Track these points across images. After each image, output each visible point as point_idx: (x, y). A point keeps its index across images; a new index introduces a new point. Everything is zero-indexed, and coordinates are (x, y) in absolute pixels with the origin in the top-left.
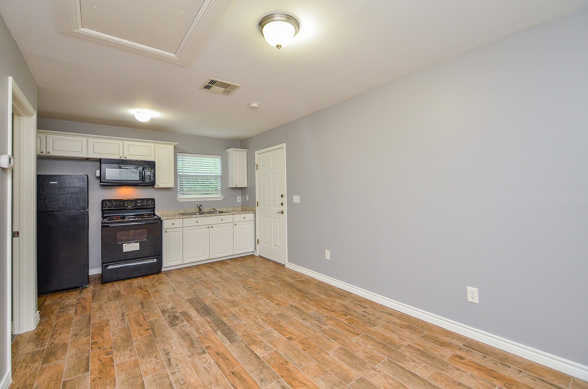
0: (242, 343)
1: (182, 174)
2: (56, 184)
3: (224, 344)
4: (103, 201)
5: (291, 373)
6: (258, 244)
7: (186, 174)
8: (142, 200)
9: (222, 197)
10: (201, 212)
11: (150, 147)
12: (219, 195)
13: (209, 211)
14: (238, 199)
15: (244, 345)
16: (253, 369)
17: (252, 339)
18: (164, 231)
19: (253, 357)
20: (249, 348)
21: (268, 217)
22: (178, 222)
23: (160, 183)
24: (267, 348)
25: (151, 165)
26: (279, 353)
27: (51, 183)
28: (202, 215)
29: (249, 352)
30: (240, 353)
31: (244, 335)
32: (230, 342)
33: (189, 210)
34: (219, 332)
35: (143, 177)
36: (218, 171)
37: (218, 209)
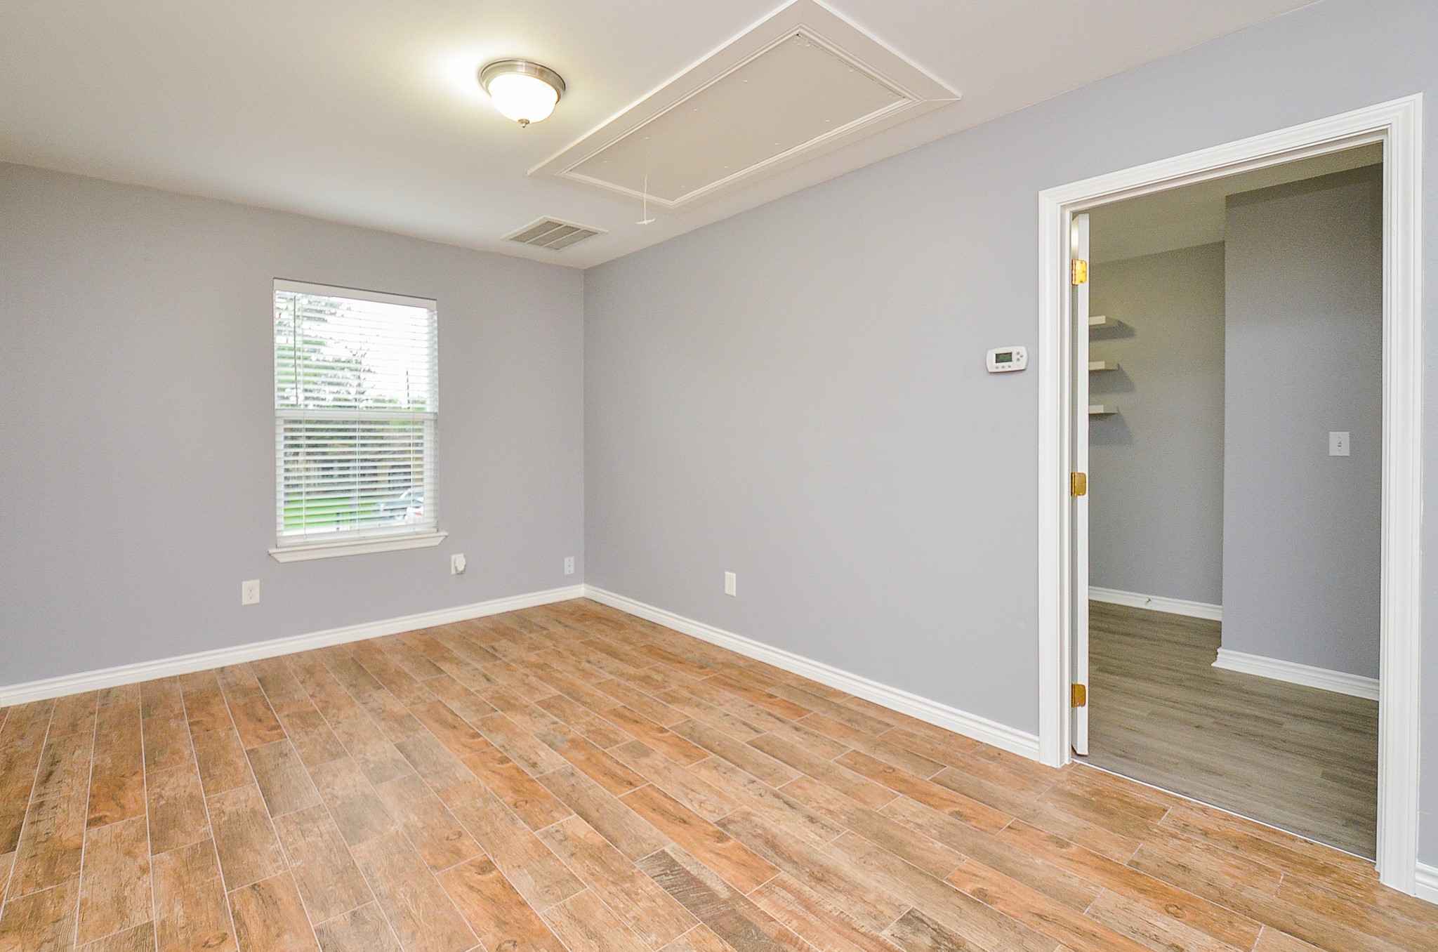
0: (629, 850)
3: (683, 849)
5: (513, 787)
15: (623, 844)
16: (590, 792)
17: (603, 864)
19: (595, 815)
20: (607, 837)
24: (559, 836)
26: (528, 824)
29: (607, 826)
30: (627, 824)
31: (632, 878)
32: (668, 855)
34: (724, 894)
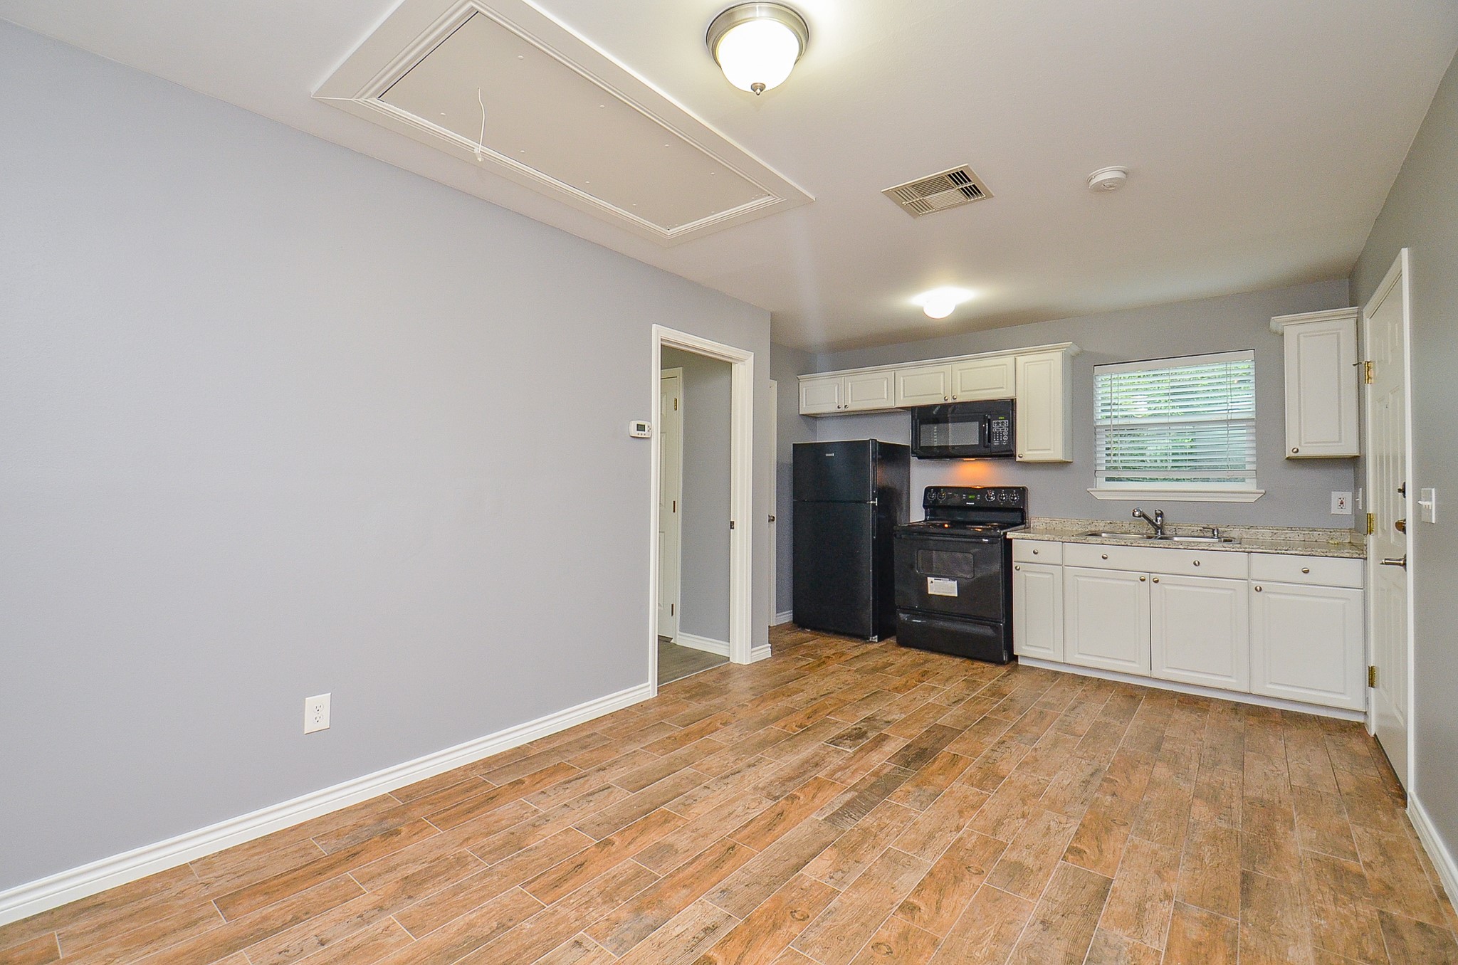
1: (1110, 424)
2: (832, 457)
4: (928, 490)
6: (1372, 685)
7: (1121, 422)
8: (997, 490)
9: (1257, 490)
10: (1158, 532)
12: (1250, 486)
13: (1195, 534)
14: (1335, 503)
23: (1026, 449)
25: (1007, 408)
27: (827, 455)
33: (1126, 524)
35: (986, 437)
37: (1235, 533)
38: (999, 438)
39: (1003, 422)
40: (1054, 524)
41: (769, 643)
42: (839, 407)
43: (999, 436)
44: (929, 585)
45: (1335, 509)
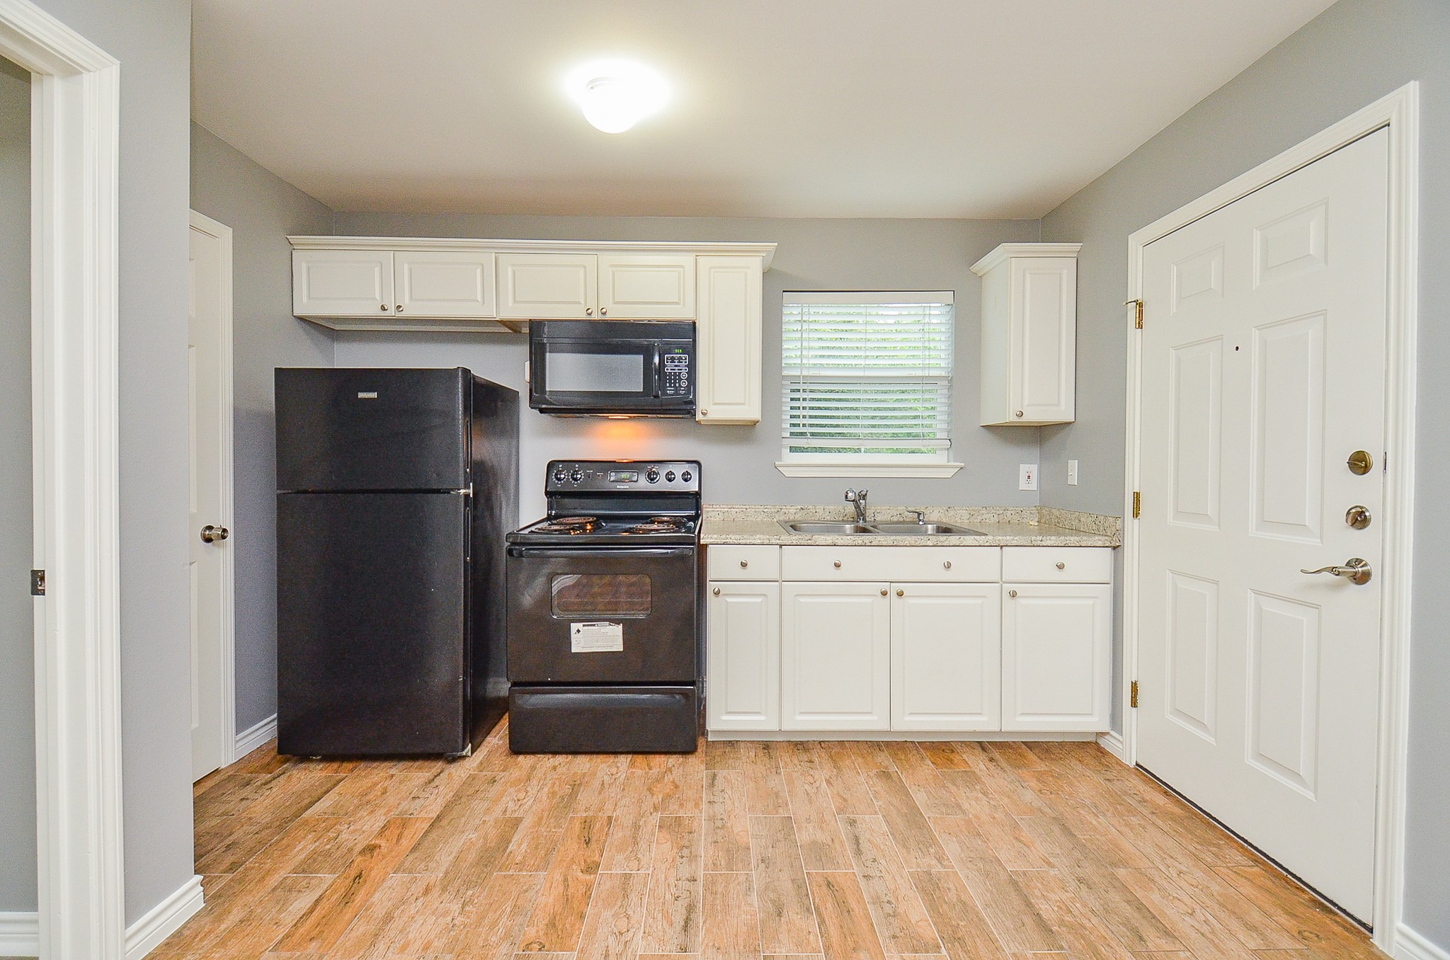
1: (799, 374)
2: (373, 399)
4: (551, 465)
6: (1134, 704)
7: (811, 373)
9: (952, 463)
10: (864, 520)
11: (682, 269)
12: (940, 458)
13: (895, 519)
14: (1023, 477)
18: (711, 587)
21: (1216, 583)
22: (764, 559)
23: (712, 403)
25: (683, 336)
27: (361, 395)
28: (866, 538)
33: (820, 508)
35: (656, 381)
36: (939, 360)
37: (936, 515)
38: (675, 383)
39: (680, 358)
40: (734, 513)
41: (196, 872)
42: (383, 308)
43: (675, 380)
44: (574, 636)
45: (1023, 485)
